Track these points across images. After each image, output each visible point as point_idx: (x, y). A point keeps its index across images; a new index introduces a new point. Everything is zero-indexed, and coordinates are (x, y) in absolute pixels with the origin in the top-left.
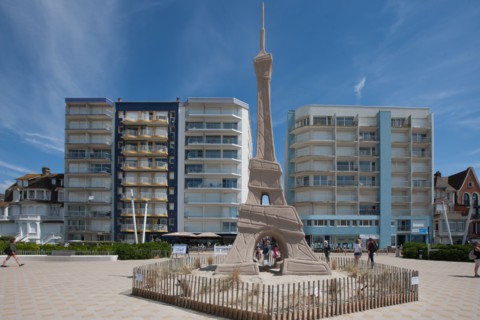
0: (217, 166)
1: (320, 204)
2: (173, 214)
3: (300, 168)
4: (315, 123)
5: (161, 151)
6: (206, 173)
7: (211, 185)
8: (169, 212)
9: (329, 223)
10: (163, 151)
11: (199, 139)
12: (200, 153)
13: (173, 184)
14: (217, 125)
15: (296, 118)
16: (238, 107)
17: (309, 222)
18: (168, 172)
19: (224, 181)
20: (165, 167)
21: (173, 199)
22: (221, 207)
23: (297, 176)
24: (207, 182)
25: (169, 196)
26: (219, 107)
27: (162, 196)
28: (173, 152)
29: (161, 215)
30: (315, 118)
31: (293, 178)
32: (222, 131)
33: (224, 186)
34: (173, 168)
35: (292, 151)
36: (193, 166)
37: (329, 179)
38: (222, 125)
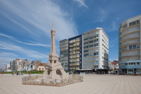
0: (92, 49)
1: (132, 56)
2: (81, 64)
3: (123, 44)
4: (130, 25)
5: (78, 49)
6: (89, 52)
7: (91, 55)
8: (80, 64)
9: (136, 64)
10: (78, 48)
11: (87, 43)
12: (87, 47)
13: (81, 56)
14: (92, 37)
15: (122, 26)
16: (98, 30)
17: (126, 64)
18: (80, 54)
19: (94, 53)
20: (79, 52)
21: (81, 60)
22: (93, 61)
23: (122, 47)
24: (90, 54)
25: (80, 60)
26: (93, 32)
27: (78, 60)
28: (81, 48)
29: (78, 65)
30: (130, 24)
31: (121, 48)
32: (94, 39)
33: (95, 55)
34: (81, 52)
35: (120, 39)
36: (86, 51)
37: (137, 46)
38: (94, 37)
